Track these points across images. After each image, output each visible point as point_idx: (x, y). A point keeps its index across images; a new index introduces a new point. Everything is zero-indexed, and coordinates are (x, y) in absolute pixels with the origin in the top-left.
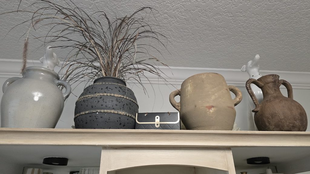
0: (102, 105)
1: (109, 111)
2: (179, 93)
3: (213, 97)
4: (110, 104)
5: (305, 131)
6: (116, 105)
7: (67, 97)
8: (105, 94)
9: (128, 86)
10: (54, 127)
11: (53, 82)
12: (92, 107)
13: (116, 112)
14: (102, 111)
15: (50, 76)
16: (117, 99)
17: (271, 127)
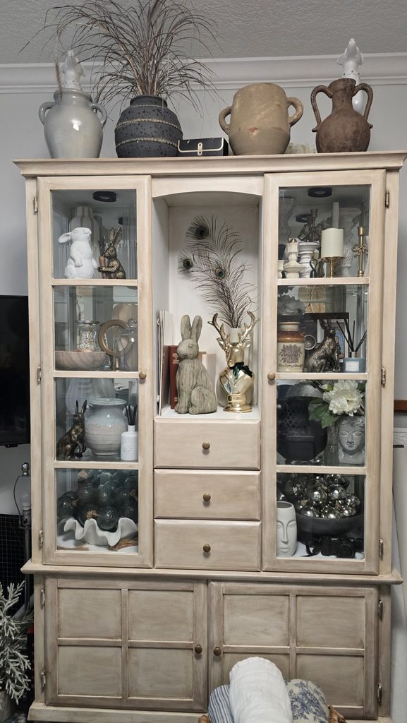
0: (141, 133)
1: (149, 139)
2: (229, 112)
3: (258, 117)
4: (148, 131)
5: (366, 150)
6: (155, 132)
7: (105, 123)
8: (143, 120)
9: (170, 107)
10: (98, 157)
11: (87, 105)
12: (132, 135)
13: (156, 140)
14: (142, 139)
15: (83, 99)
16: (156, 125)
17: (324, 150)
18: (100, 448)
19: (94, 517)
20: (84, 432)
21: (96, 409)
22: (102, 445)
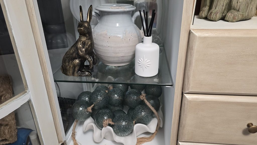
18: (111, 60)
19: (110, 125)
20: (92, 44)
21: (102, 14)
22: (114, 57)
